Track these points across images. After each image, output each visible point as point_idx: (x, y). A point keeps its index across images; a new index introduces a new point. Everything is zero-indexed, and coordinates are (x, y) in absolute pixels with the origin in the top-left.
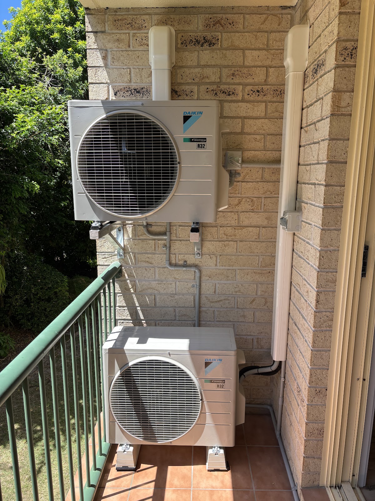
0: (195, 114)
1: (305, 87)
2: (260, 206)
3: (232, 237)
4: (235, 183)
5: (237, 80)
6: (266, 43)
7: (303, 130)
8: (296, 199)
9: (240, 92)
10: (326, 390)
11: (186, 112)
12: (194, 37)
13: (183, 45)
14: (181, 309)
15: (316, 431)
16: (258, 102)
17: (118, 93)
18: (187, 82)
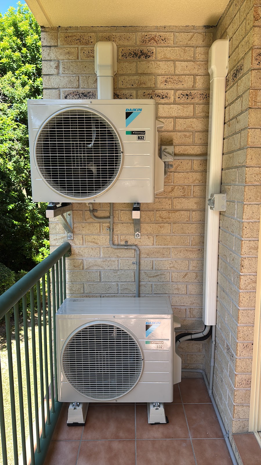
0: (136, 111)
1: (227, 89)
2: (190, 193)
3: (167, 220)
4: (168, 173)
5: (169, 86)
6: (192, 56)
7: (226, 125)
8: (221, 184)
9: (172, 96)
10: (252, 344)
11: (128, 109)
12: (132, 51)
13: (123, 57)
14: (123, 283)
15: (244, 382)
16: (187, 104)
17: (68, 96)
18: (127, 87)
